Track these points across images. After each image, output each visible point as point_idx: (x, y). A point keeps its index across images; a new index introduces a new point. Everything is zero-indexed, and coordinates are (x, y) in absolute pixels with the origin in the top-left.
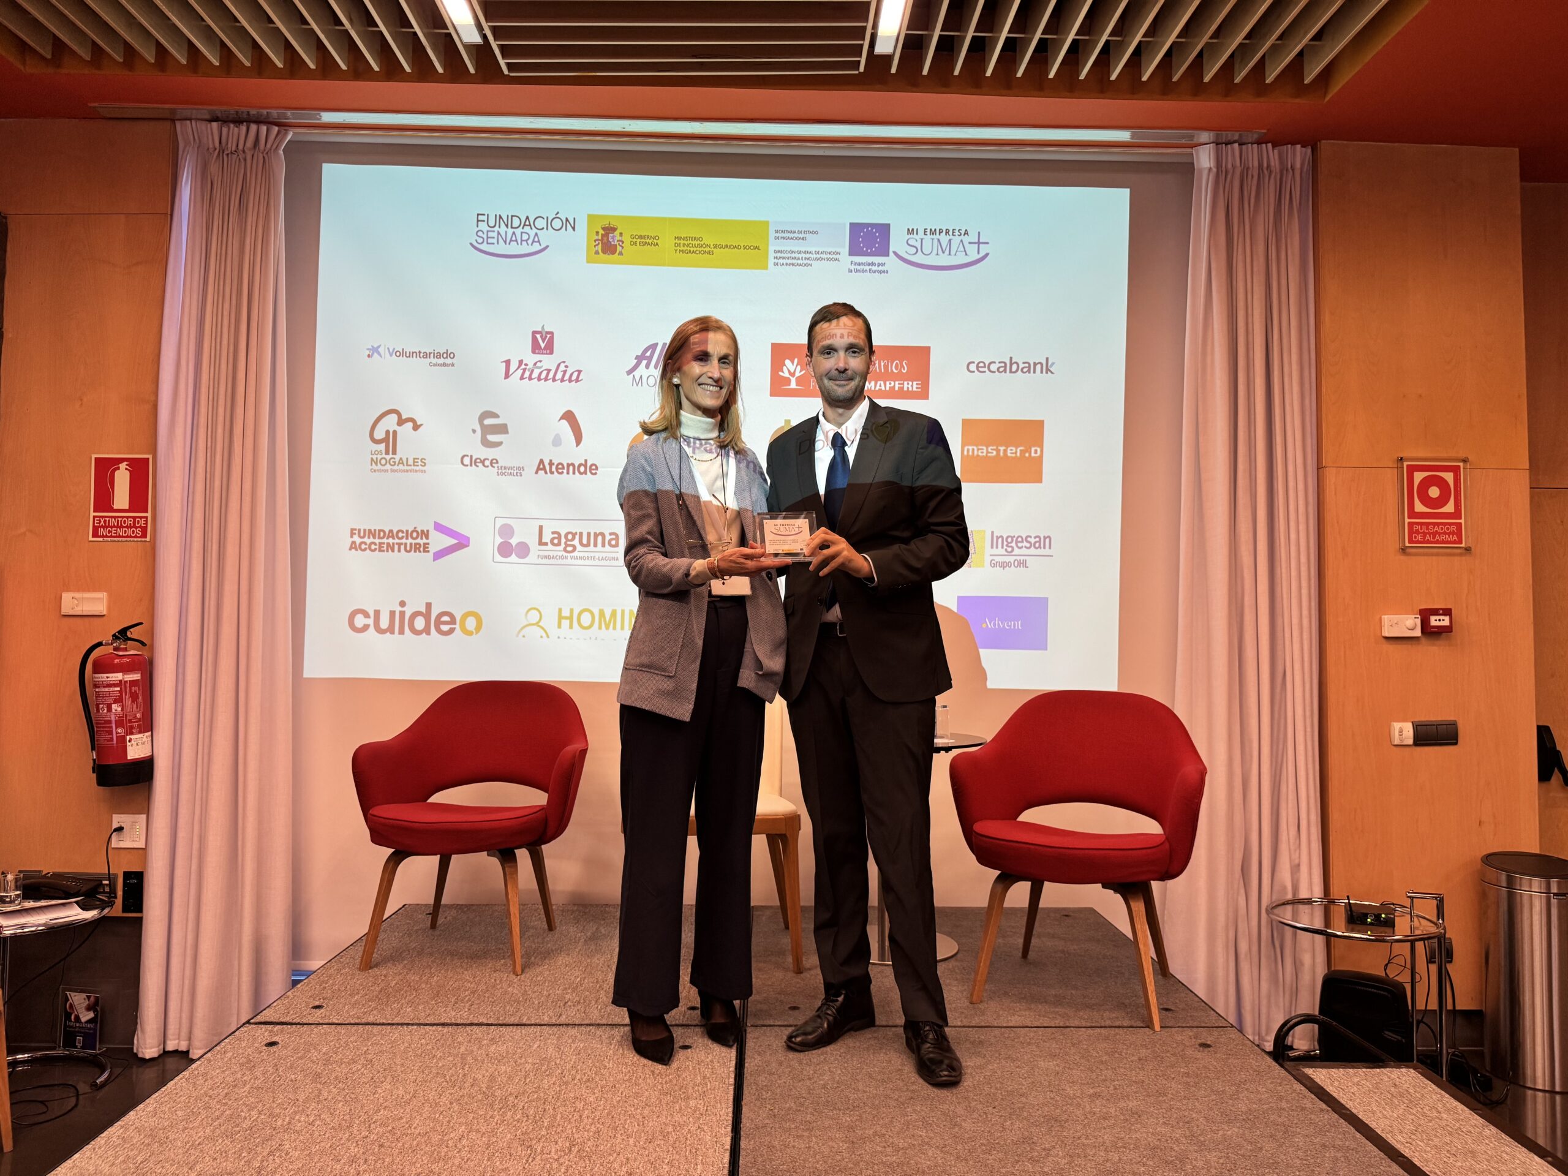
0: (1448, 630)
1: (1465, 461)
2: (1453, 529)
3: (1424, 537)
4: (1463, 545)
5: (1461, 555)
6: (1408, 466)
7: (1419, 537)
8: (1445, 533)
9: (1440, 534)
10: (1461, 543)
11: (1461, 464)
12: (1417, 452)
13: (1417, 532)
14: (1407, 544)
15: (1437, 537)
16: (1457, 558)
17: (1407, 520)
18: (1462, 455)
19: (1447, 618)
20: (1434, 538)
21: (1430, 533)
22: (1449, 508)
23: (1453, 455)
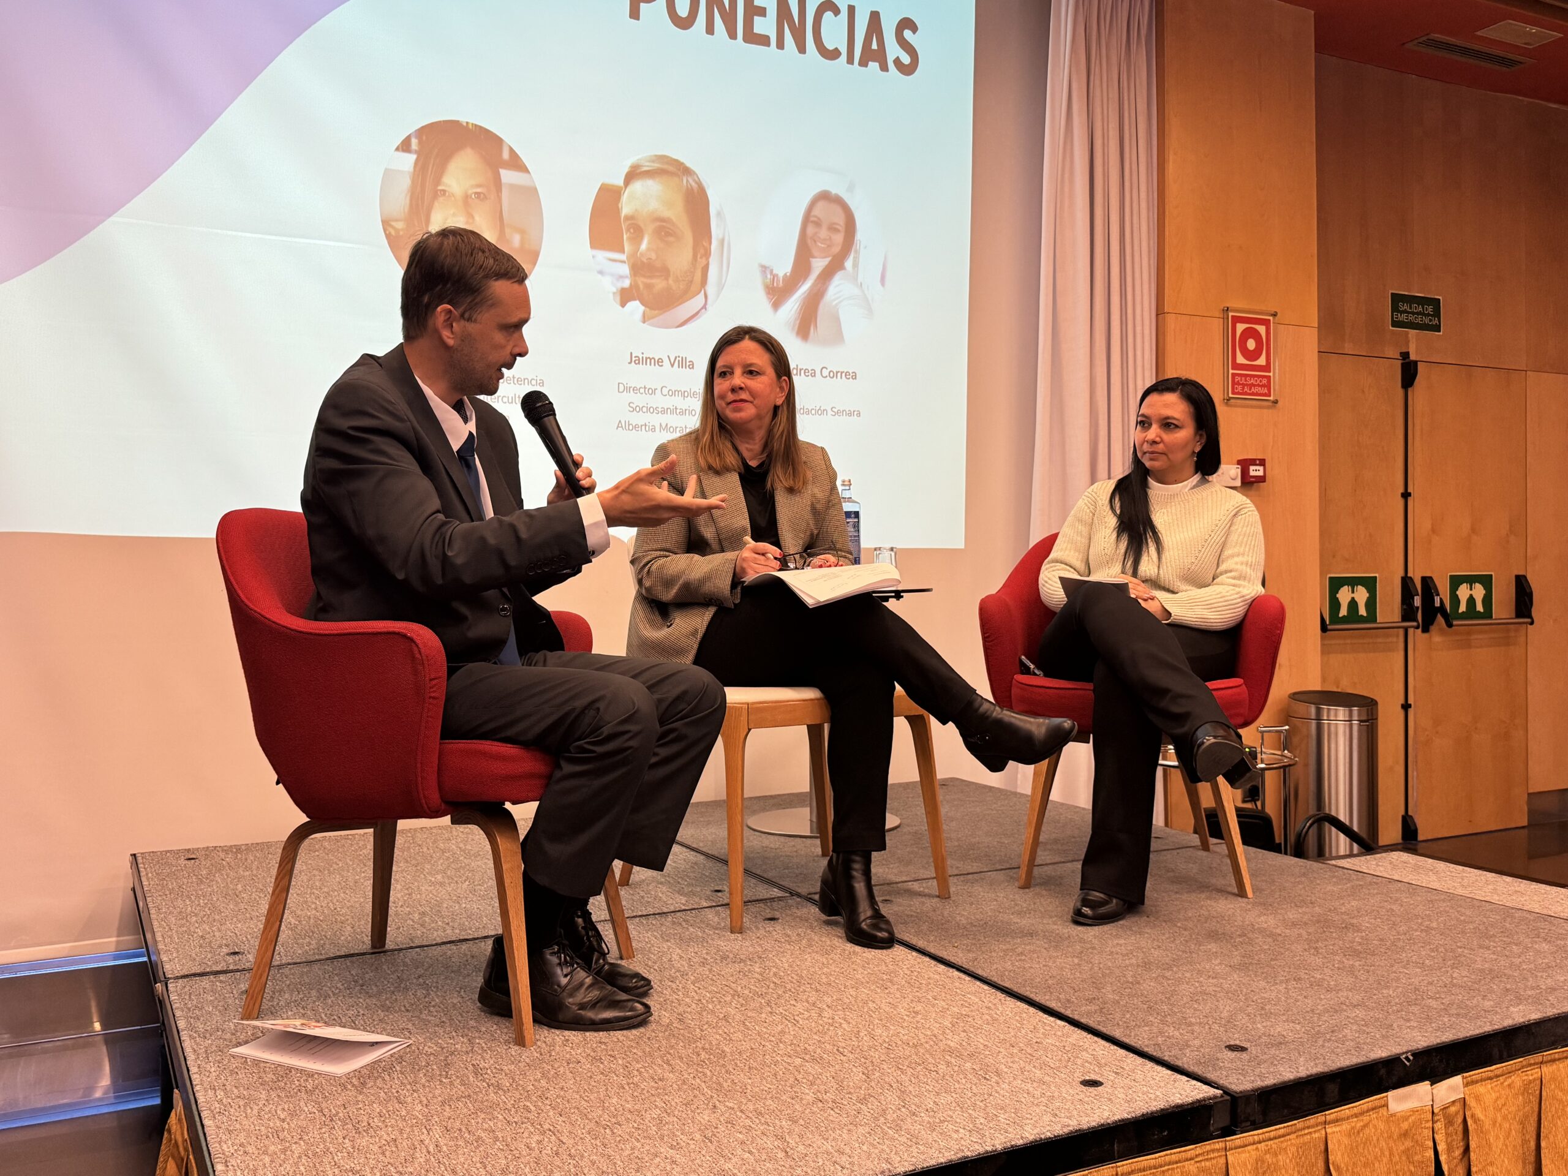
0: (1262, 479)
1: (1275, 315)
2: (1265, 381)
3: (1243, 388)
4: (1271, 398)
5: (1268, 407)
6: (1232, 316)
7: (1239, 389)
8: (1258, 385)
9: (1255, 386)
10: (1270, 396)
11: (1271, 318)
12: (1239, 304)
13: (1238, 384)
14: (1231, 395)
15: (1253, 390)
16: (1265, 411)
17: (1231, 371)
18: (1273, 310)
19: (1261, 468)
20: (1250, 389)
21: (1247, 385)
22: (1262, 361)
23: (1263, 308)
